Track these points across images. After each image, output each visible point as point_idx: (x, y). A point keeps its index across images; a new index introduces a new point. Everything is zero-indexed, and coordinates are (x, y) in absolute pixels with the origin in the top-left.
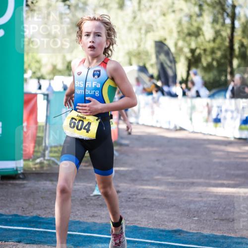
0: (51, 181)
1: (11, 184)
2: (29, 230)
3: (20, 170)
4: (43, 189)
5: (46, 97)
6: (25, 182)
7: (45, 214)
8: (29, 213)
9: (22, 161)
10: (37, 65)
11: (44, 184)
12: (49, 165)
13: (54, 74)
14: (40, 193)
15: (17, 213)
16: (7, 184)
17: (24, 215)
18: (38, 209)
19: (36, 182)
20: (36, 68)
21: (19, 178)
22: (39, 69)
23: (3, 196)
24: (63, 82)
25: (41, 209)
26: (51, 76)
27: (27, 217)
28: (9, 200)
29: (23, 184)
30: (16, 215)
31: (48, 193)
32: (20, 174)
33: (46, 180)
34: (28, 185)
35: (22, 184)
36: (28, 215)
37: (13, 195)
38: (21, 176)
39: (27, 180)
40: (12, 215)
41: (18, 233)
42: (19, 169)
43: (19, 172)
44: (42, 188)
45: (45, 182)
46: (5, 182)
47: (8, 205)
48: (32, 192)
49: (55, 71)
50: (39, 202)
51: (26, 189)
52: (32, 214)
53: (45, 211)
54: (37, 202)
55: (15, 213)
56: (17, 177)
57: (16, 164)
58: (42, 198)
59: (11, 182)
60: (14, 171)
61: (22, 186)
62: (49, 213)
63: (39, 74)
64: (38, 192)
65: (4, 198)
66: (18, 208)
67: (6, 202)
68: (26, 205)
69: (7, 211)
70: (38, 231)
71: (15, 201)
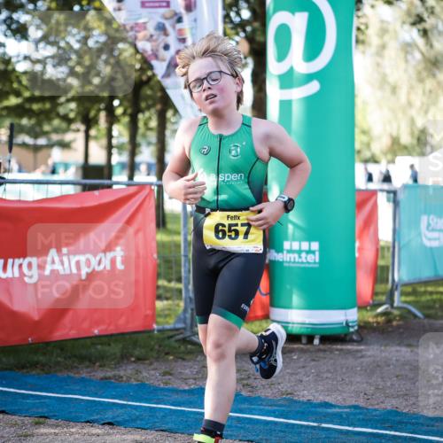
0: (409, 346)
1: (337, 350)
2: (382, 434)
3: (353, 327)
4: (397, 360)
5: (392, 195)
6: (362, 347)
7: (407, 406)
8: (378, 404)
9: (355, 310)
10: (364, 139)
11: (397, 351)
12: (402, 317)
13: (395, 154)
14: (392, 367)
15: (356, 403)
16: (331, 351)
17: (370, 407)
18: (393, 396)
19: (383, 348)
20: (362, 143)
21: (352, 341)
22: (368, 145)
23: (328, 371)
24: (412, 167)
25: (398, 396)
26: (389, 157)
27: (376, 410)
28: (339, 379)
29: (361, 351)
30: (356, 407)
31: (407, 367)
32: (352, 333)
33: (399, 345)
34: (369, 353)
35: (357, 351)
36: (376, 407)
37: (344, 370)
38: (355, 337)
39: (366, 344)
40: (350, 407)
41: (364, 439)
42: (350, 324)
43: (351, 330)
44: (394, 358)
45: (398, 348)
46: (328, 346)
47: (340, 388)
48: (378, 366)
49: (396, 148)
50: (392, 385)
51: (365, 360)
52: (383, 406)
53: (407, 400)
54: (389, 384)
55: (354, 403)
56: (348, 338)
57: (346, 315)
58: (397, 376)
59: (339, 347)
60: (343, 327)
61: (359, 355)
62: (414, 404)
63: (367, 154)
64: (389, 366)
65: (329, 375)
66: (357, 393)
67: (335, 383)
68: (371, 390)
69: (339, 398)
70: (400, 437)
71: (351, 382)
